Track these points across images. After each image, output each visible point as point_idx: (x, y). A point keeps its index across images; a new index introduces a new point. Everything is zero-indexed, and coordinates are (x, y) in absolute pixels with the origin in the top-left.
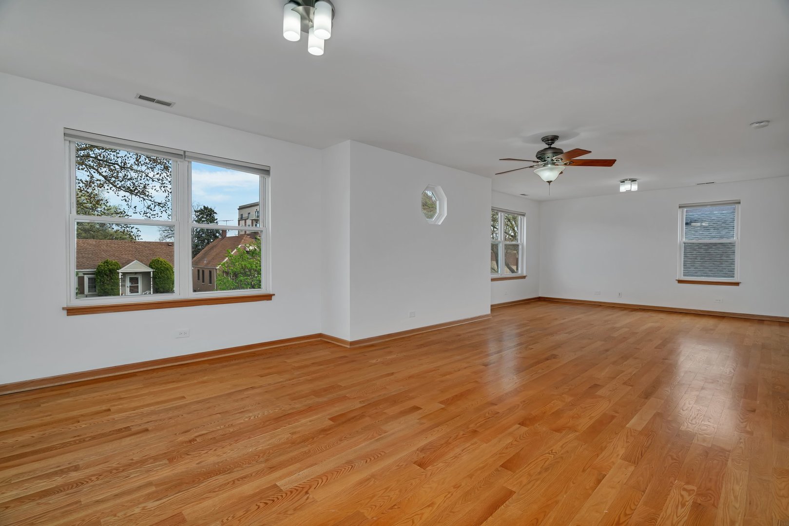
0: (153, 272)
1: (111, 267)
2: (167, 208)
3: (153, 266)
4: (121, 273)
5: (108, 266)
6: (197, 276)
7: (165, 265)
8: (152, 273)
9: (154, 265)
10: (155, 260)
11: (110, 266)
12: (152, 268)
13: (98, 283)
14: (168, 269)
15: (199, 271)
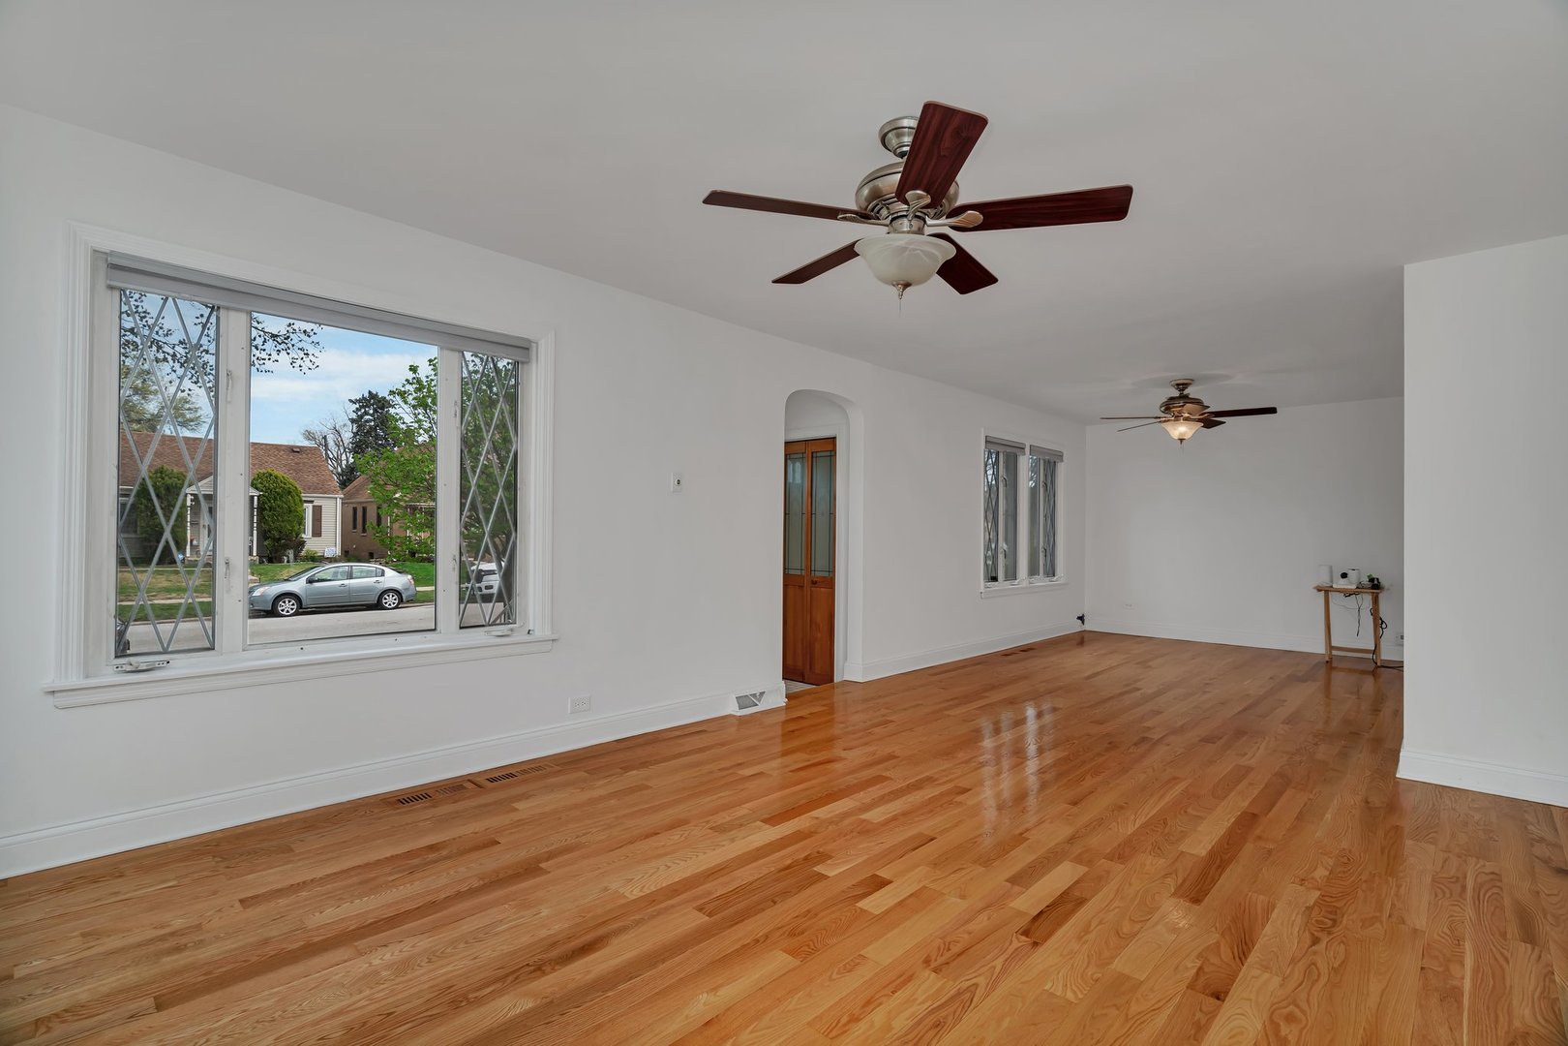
0: (259, 497)
1: (169, 482)
2: (290, 346)
3: (259, 486)
4: (191, 494)
5: (163, 479)
6: (351, 519)
7: (285, 484)
8: (256, 498)
9: (261, 483)
10: (264, 474)
11: (166, 478)
12: (257, 489)
13: (141, 512)
14: (289, 493)
15: (355, 510)
